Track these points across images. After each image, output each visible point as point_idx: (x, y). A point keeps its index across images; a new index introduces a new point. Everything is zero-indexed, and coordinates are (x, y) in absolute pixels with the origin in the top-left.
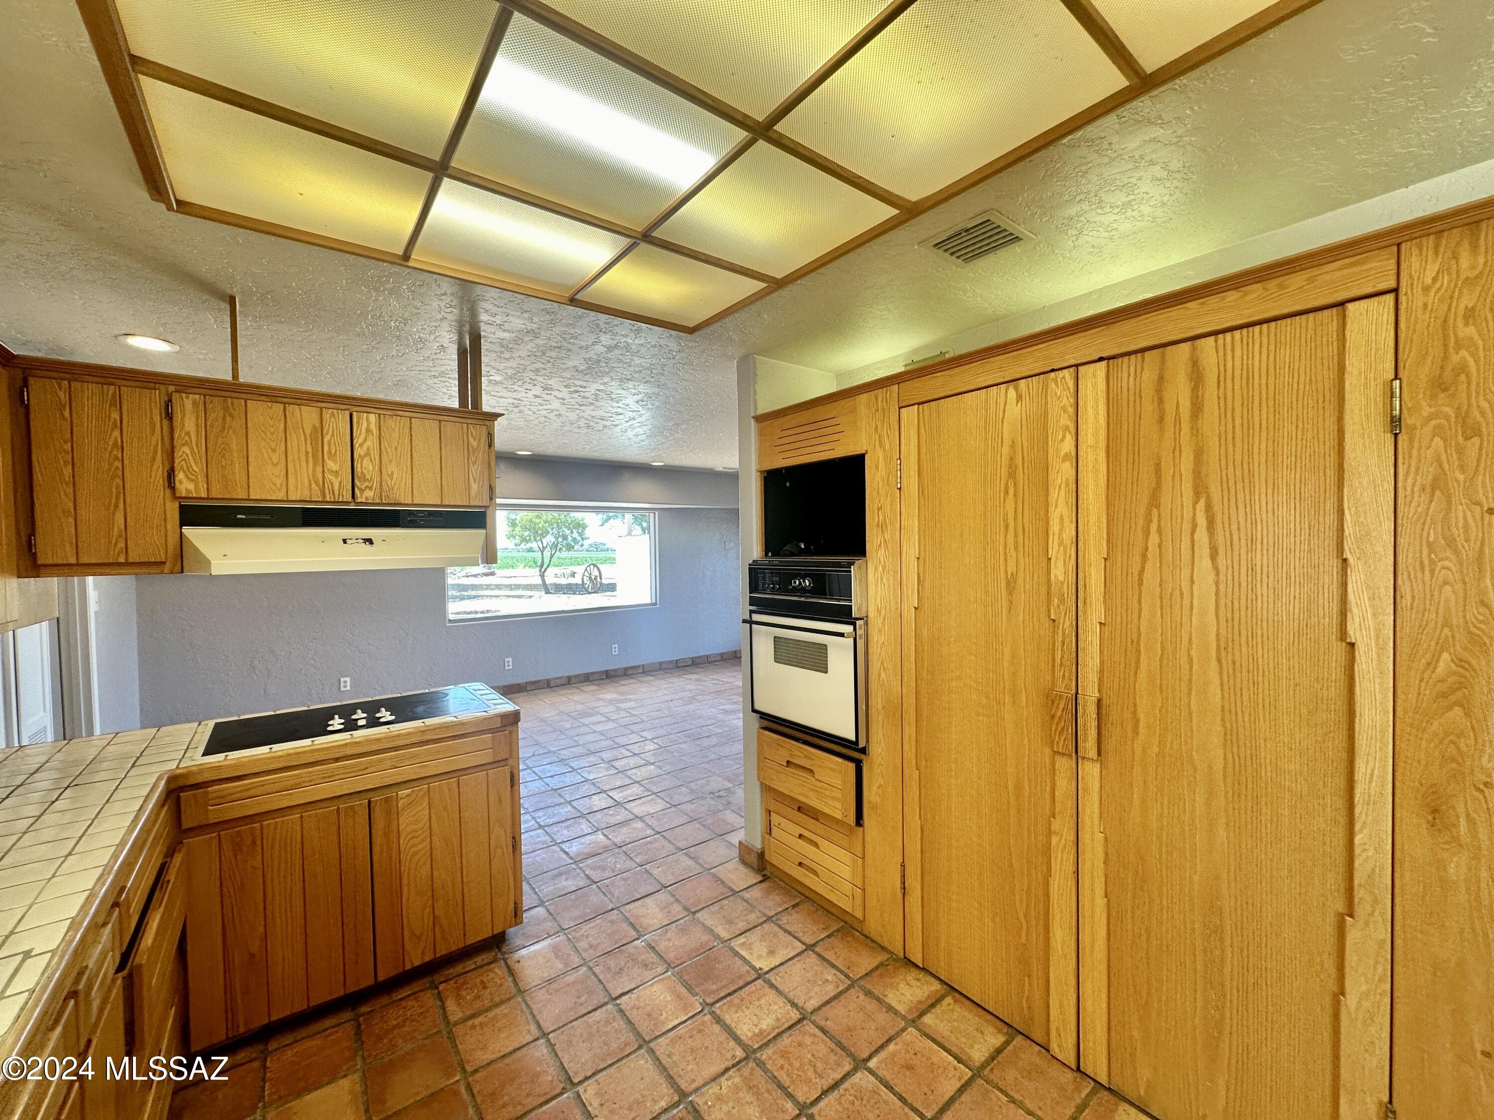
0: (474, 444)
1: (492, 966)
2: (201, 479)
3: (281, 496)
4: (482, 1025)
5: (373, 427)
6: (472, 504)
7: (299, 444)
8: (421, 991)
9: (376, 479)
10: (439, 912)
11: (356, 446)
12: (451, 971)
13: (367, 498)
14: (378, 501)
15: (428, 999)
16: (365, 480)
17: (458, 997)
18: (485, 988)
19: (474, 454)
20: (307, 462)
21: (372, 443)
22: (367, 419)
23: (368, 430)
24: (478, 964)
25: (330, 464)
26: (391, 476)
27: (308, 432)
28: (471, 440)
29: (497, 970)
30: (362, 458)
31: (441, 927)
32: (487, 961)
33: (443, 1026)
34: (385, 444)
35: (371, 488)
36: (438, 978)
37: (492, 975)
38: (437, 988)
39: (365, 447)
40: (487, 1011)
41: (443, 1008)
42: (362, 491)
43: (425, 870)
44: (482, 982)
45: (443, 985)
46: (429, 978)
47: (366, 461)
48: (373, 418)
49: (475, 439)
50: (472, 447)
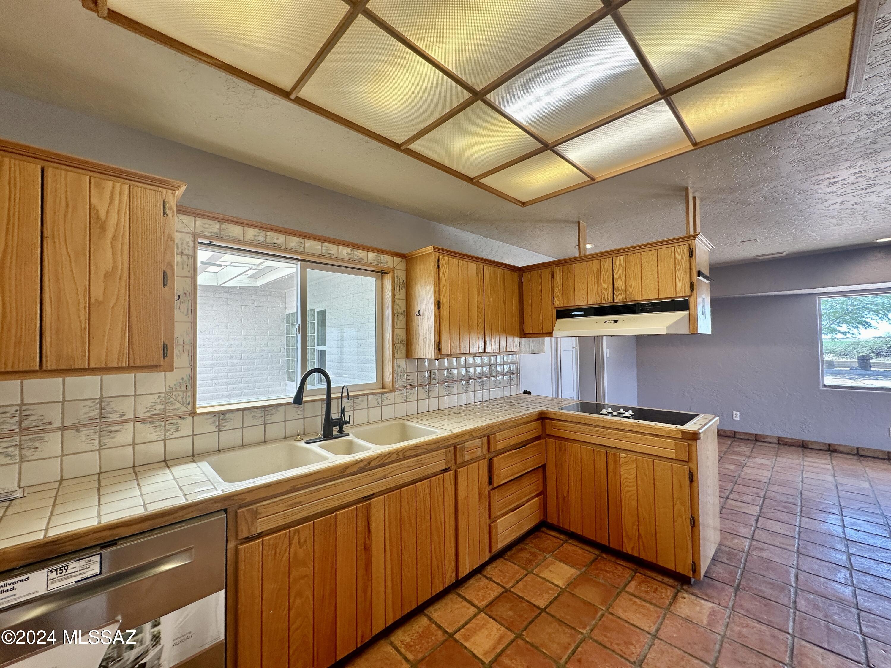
0: (679, 257)
1: (669, 588)
2: (561, 299)
3: (585, 303)
4: (635, 603)
5: (623, 263)
6: (678, 296)
7: (592, 279)
8: (629, 568)
9: (624, 289)
10: (643, 533)
11: (615, 274)
12: (649, 572)
13: (619, 300)
14: (625, 300)
15: (628, 573)
16: (619, 290)
17: (640, 584)
18: (655, 592)
19: (679, 265)
20: (595, 286)
21: (621, 271)
22: (620, 259)
23: (620, 265)
24: (664, 581)
25: (604, 286)
26: (631, 286)
27: (595, 272)
28: (677, 255)
29: (669, 591)
30: (617, 279)
31: (642, 542)
32: (670, 584)
33: (620, 587)
34: (628, 269)
35: (621, 294)
36: (641, 570)
37: (664, 591)
38: (636, 574)
39: (618, 274)
40: (644, 601)
41: (629, 582)
42: (617, 296)
43: (634, 503)
44: (656, 589)
45: (640, 575)
46: (637, 567)
47: (619, 281)
48: (622, 258)
49: (679, 255)
50: (678, 260)
